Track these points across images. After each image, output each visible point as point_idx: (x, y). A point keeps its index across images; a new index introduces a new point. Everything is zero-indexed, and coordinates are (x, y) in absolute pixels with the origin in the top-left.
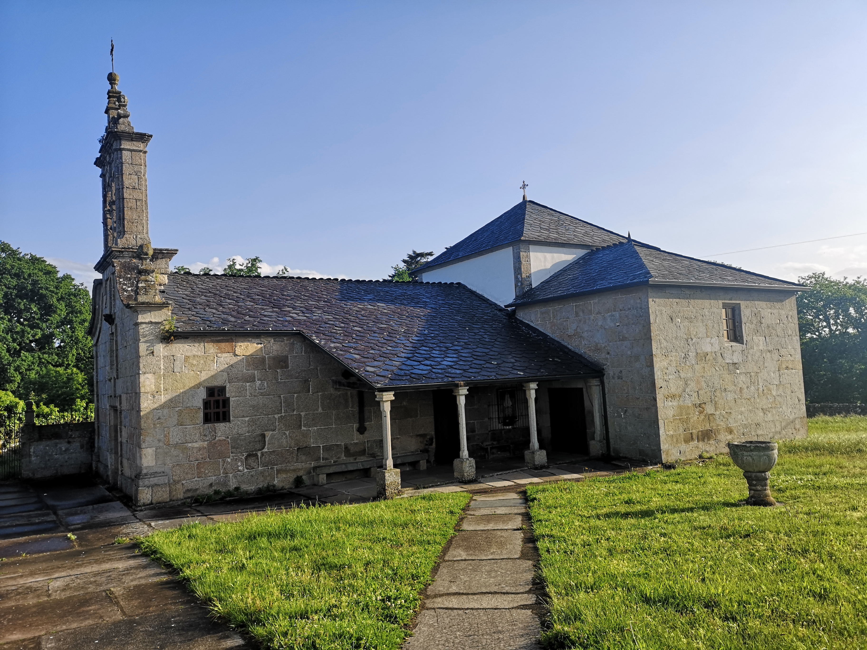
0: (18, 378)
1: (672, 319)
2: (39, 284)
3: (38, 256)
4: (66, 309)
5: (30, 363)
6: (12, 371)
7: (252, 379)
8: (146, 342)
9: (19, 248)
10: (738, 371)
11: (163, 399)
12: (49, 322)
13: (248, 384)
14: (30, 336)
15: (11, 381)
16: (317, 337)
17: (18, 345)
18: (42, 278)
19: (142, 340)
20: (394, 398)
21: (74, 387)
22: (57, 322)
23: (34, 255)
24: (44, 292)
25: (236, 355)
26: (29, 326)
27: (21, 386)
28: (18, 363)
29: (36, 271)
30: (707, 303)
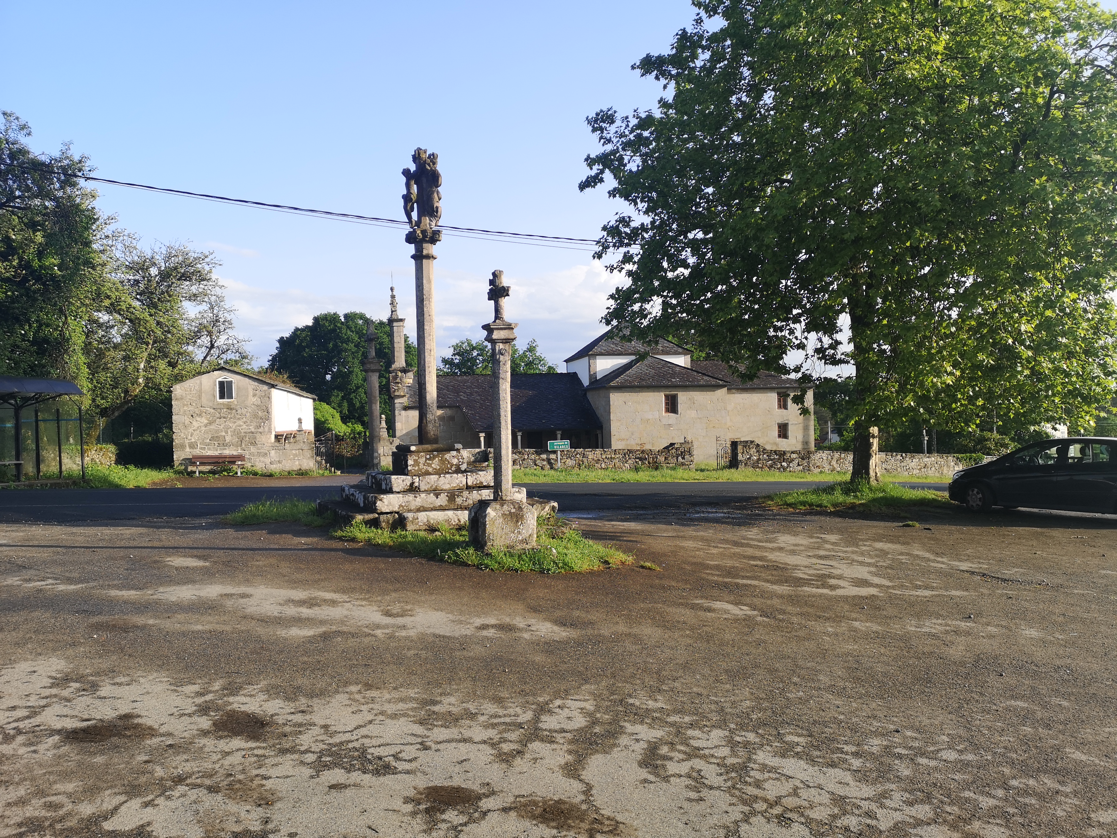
7: (440, 425)
8: (398, 410)
10: (672, 428)
11: (404, 432)
16: (465, 408)
19: (396, 409)
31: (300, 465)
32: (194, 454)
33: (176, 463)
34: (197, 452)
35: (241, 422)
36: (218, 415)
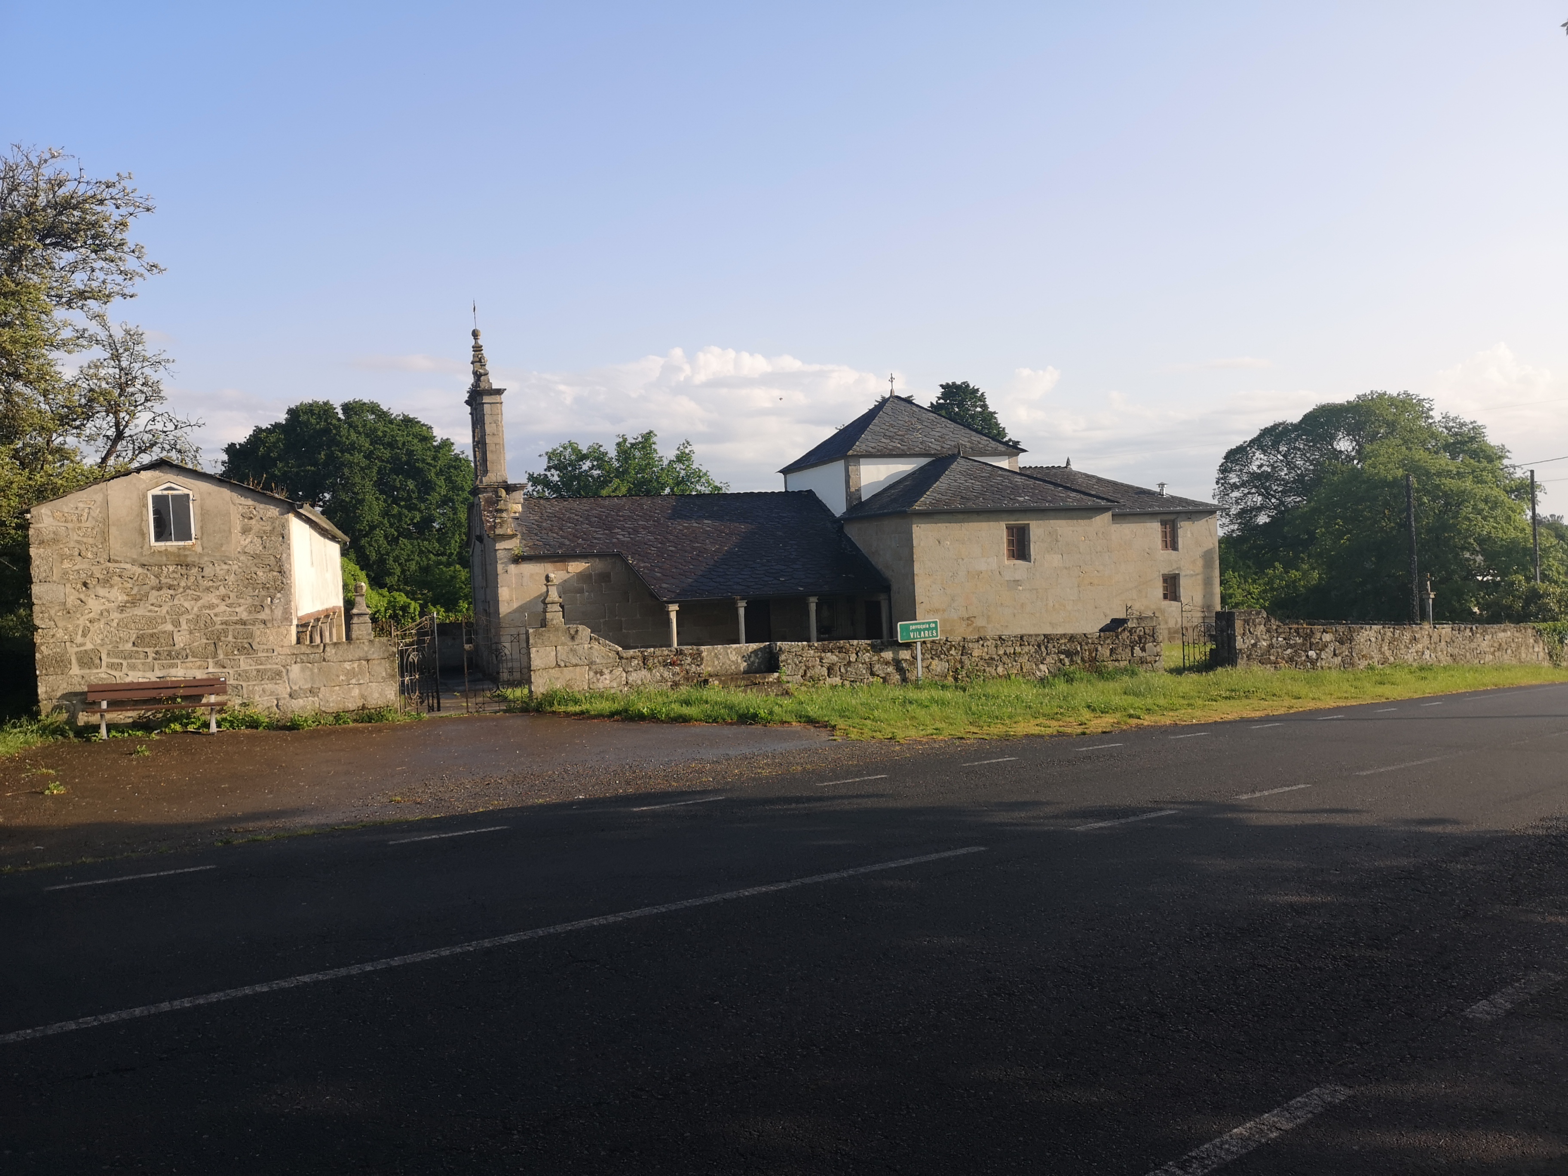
0: (398, 571)
1: (939, 542)
2: (415, 455)
3: (411, 416)
4: (446, 486)
5: (409, 552)
6: (391, 562)
7: (581, 591)
8: (502, 563)
9: (389, 409)
10: (1020, 588)
11: (515, 605)
12: (428, 502)
13: (578, 595)
14: (407, 520)
15: (391, 574)
16: (632, 557)
17: (395, 530)
18: (417, 446)
19: (499, 562)
20: (678, 609)
21: (457, 586)
22: (437, 502)
23: (406, 414)
24: (420, 465)
25: (568, 572)
26: (406, 507)
27: (401, 579)
28: (396, 552)
29: (410, 439)
30: (984, 525)
31: (363, 697)
32: (94, 680)
33: (45, 706)
34: (102, 675)
35: (211, 598)
36: (153, 581)
